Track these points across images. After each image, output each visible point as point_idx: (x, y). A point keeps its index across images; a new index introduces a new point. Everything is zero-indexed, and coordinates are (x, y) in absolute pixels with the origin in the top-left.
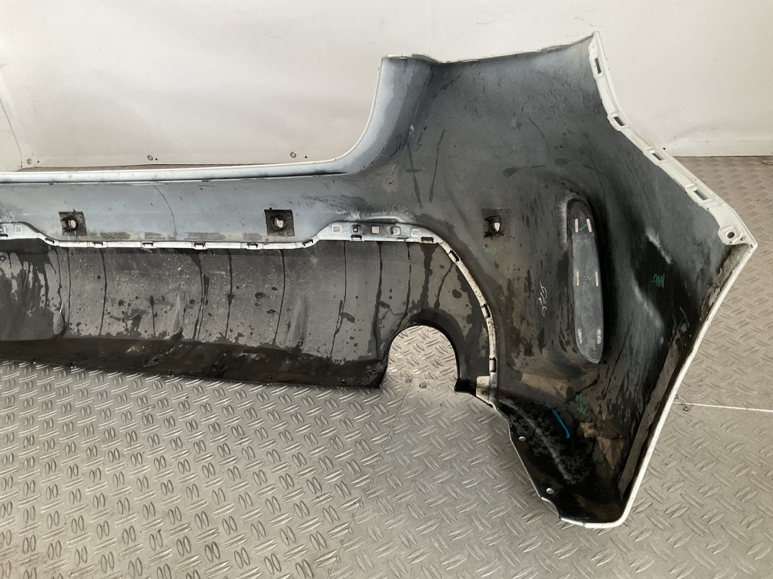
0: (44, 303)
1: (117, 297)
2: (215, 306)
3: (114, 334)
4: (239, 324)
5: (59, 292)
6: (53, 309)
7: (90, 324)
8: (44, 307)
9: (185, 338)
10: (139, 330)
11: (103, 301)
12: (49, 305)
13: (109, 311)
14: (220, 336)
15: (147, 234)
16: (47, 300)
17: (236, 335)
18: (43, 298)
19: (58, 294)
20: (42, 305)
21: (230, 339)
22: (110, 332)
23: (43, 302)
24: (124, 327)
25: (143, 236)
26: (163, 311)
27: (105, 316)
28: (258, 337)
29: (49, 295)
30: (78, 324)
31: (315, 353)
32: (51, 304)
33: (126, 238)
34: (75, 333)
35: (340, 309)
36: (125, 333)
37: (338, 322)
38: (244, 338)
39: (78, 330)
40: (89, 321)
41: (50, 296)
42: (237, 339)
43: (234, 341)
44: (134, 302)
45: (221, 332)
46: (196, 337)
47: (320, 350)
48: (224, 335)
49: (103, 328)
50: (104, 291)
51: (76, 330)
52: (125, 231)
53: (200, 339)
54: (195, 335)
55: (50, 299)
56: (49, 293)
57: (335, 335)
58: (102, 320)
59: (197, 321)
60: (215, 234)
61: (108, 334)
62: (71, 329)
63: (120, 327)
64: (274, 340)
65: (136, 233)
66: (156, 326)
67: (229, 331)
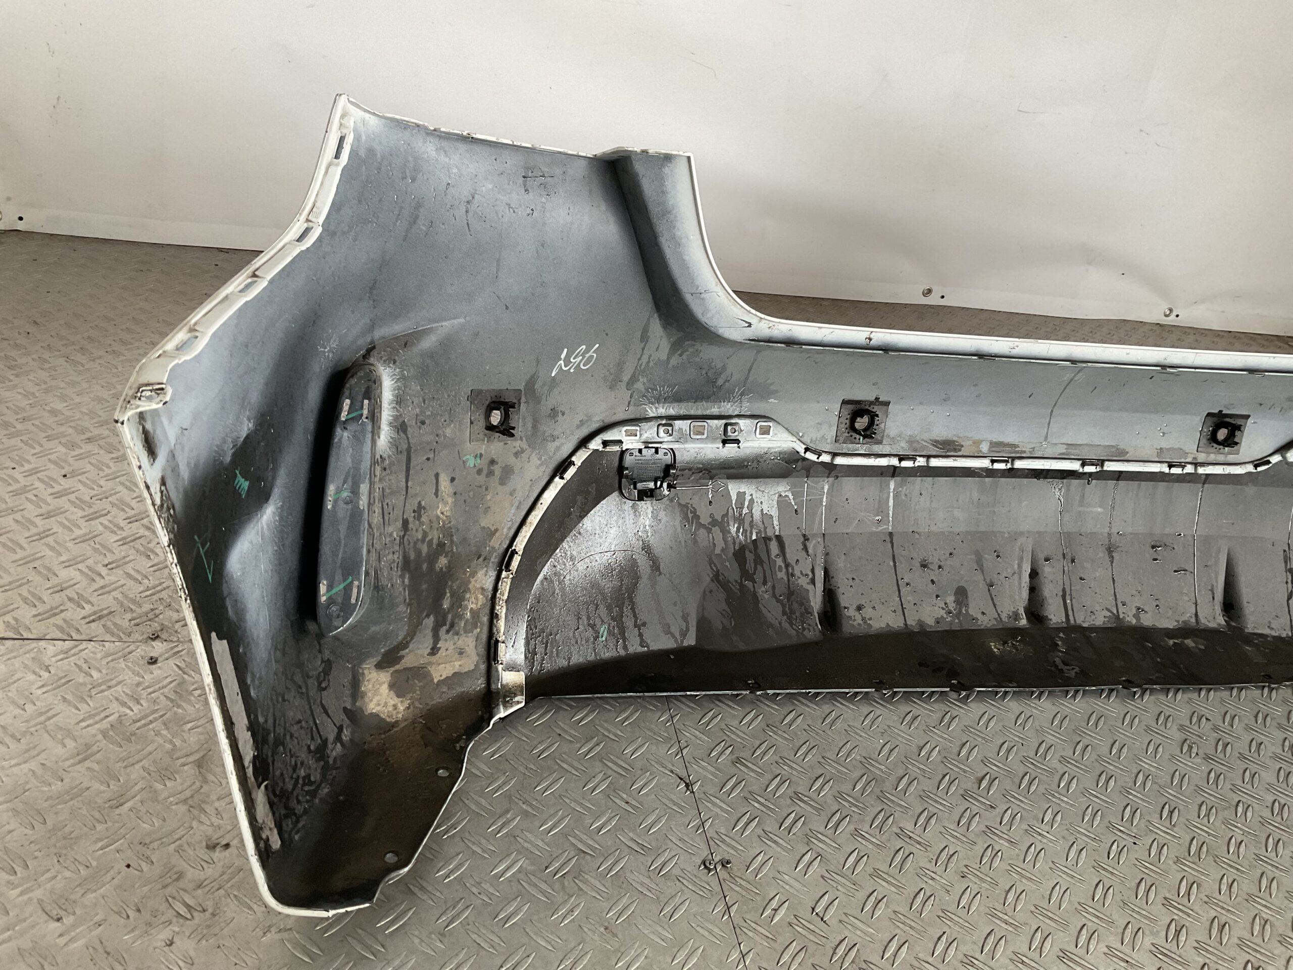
0: (784, 570)
1: (915, 555)
2: (1088, 565)
3: (930, 621)
4: (1134, 592)
5: (805, 549)
6: (803, 582)
7: (881, 605)
8: (785, 578)
9: (1054, 621)
10: (971, 612)
11: (892, 564)
12: (793, 575)
13: (906, 580)
14: (1109, 614)
15: (994, 445)
16: (787, 566)
17: (1134, 611)
18: (780, 562)
19: (804, 553)
20: (782, 575)
21: (1128, 619)
22: (922, 619)
23: (780, 570)
24: (943, 609)
25: (985, 448)
26: (1002, 577)
27: (903, 591)
28: (1170, 612)
29: (788, 555)
30: (859, 608)
31: (1266, 631)
32: (797, 573)
33: (955, 450)
34: (859, 624)
35: (1286, 562)
36: (949, 619)
37: (1287, 582)
38: (1149, 615)
39: (863, 619)
40: (878, 601)
41: (791, 556)
42: (1136, 616)
43: (1134, 621)
44: (948, 563)
45: (1109, 607)
46: (1071, 618)
47: (1272, 626)
48: (1115, 612)
49: (906, 611)
50: (890, 545)
51: (859, 620)
52: (955, 439)
53: (1078, 622)
54: (1067, 616)
55: (793, 563)
56: (788, 550)
57: (1288, 601)
58: (900, 596)
59: (1064, 590)
60: (1113, 446)
61: (921, 623)
62: (850, 617)
63: (936, 608)
64: (1196, 615)
65: (974, 443)
66: (998, 603)
67: (1120, 605)
